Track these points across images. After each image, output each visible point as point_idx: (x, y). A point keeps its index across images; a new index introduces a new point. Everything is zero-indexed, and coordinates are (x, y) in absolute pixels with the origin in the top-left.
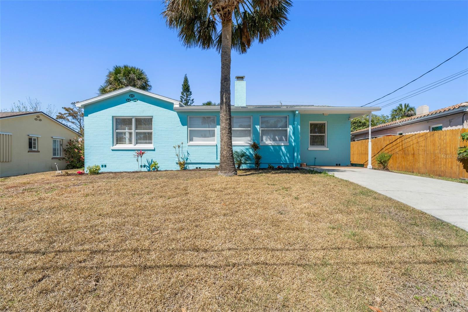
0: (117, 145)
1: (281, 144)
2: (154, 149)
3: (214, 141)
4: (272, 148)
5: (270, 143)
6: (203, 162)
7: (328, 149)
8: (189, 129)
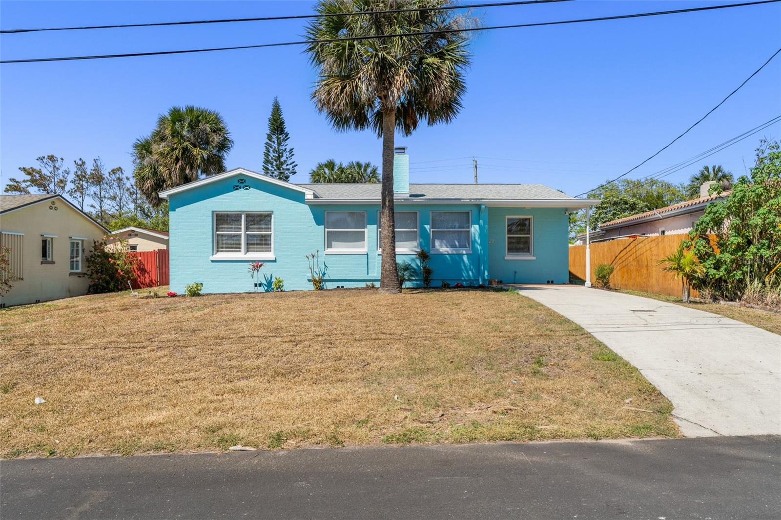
0: (219, 253)
2: (274, 259)
4: (449, 259)
5: (446, 251)
6: (347, 279)
7: (534, 258)
8: (326, 230)
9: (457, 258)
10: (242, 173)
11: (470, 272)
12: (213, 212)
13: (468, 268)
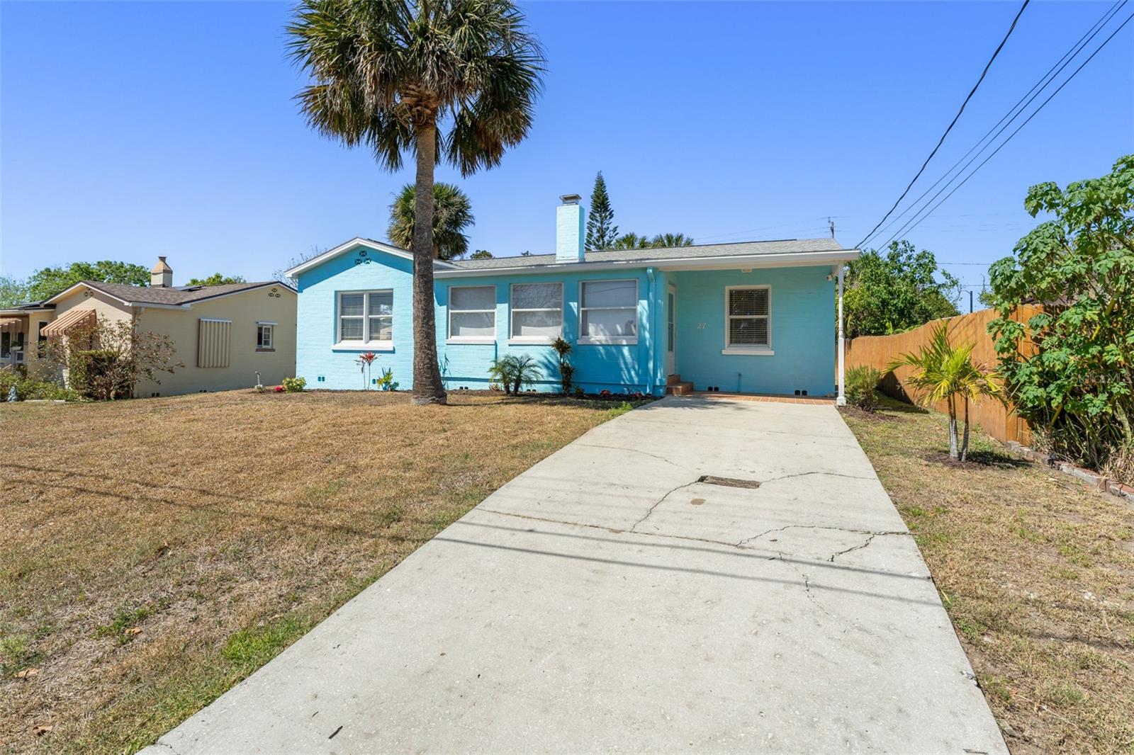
0: (343, 341)
1: (621, 342)
2: (392, 349)
3: (492, 334)
4: (602, 351)
5: (598, 341)
6: (470, 377)
8: (450, 311)
9: (614, 351)
10: (360, 243)
11: (633, 373)
12: (336, 292)
13: (630, 366)
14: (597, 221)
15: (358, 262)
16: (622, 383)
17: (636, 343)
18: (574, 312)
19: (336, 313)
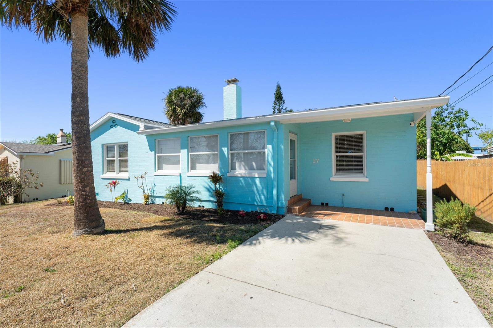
0: (107, 173)
1: (255, 175)
2: (128, 178)
3: (179, 169)
5: (240, 174)
7: (367, 180)
8: (156, 155)
9: (250, 181)
10: (111, 116)
11: (262, 197)
12: (103, 145)
13: (260, 192)
14: (277, 105)
15: (112, 127)
16: (256, 204)
17: (265, 176)
18: (224, 154)
19: (103, 157)
